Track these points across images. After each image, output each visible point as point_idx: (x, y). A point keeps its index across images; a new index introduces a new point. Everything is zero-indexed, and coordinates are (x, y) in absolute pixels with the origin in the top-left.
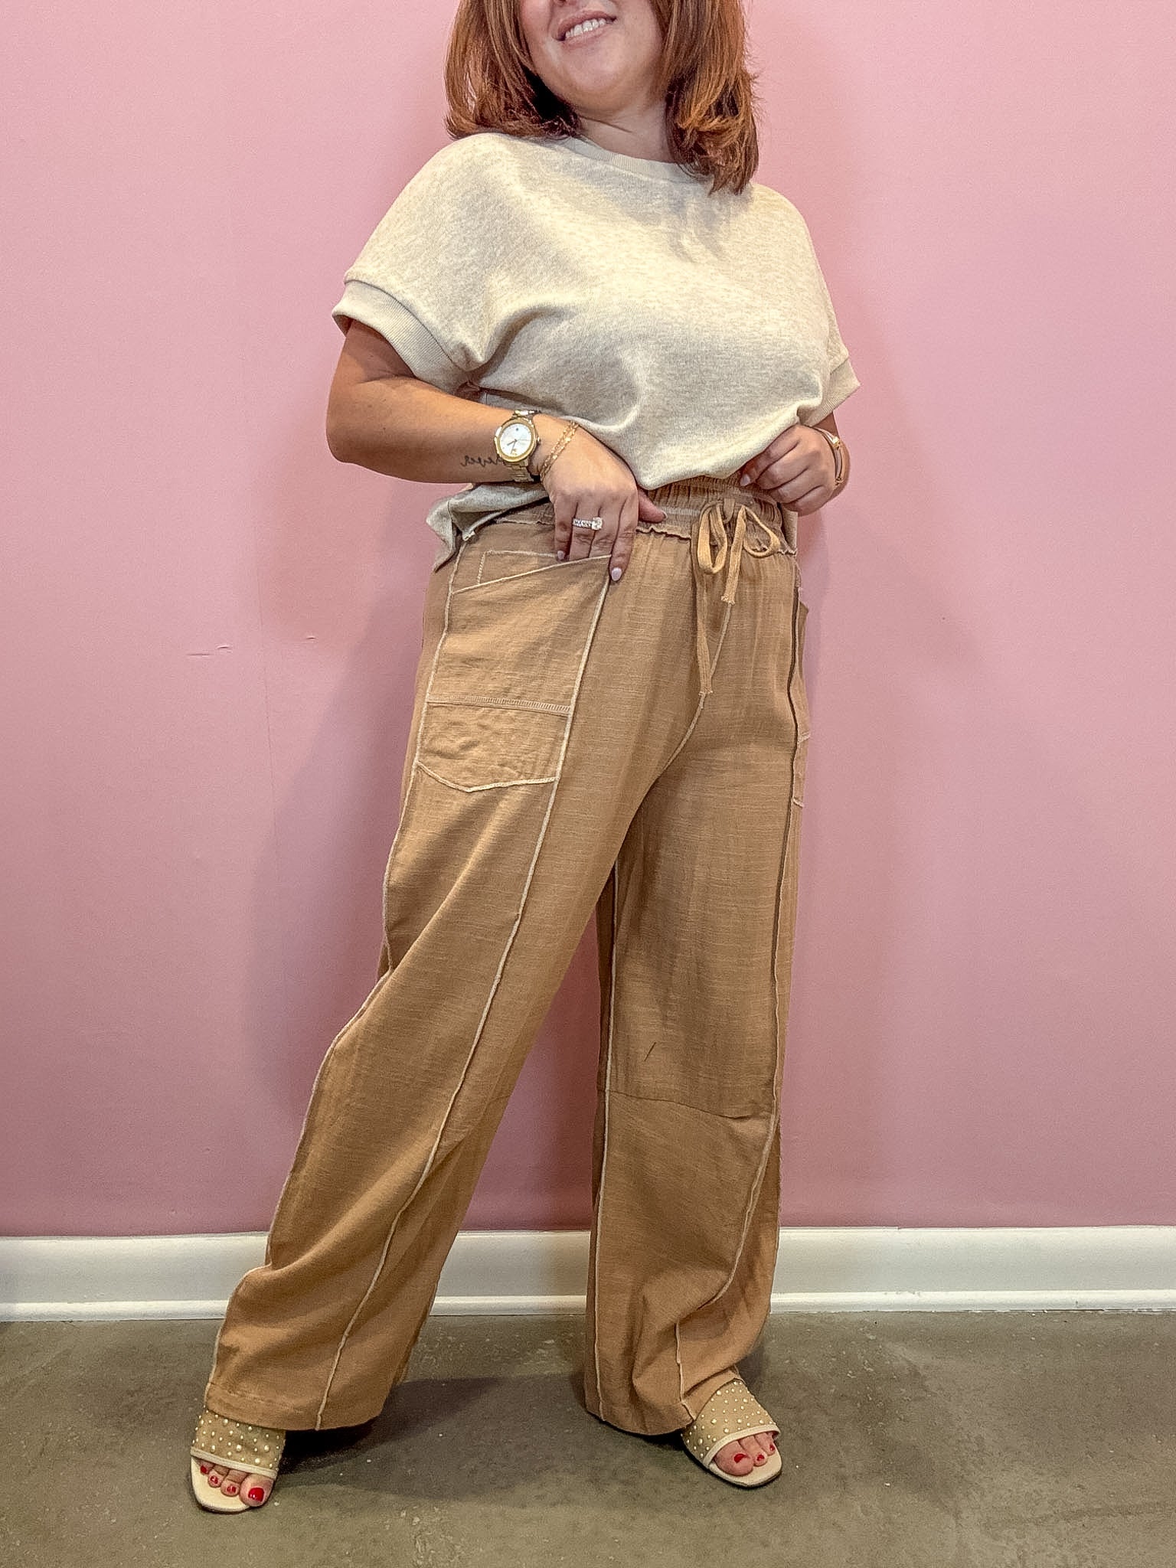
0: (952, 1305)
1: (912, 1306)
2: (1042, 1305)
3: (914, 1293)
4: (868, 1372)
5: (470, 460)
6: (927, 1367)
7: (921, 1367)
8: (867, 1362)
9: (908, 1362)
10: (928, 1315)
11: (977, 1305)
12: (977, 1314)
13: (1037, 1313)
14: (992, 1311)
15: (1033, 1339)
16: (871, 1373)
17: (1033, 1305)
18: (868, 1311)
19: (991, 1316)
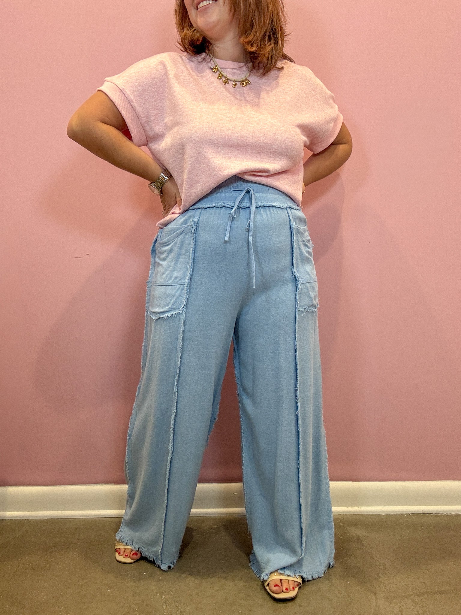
0: (373, 512)
1: (358, 512)
2: (409, 512)
3: (358, 507)
6: (363, 536)
7: (361, 536)
8: (340, 534)
9: (356, 534)
10: (364, 516)
11: (383, 512)
12: (384, 516)
13: (407, 515)
14: (389, 514)
15: (405, 525)
16: (342, 538)
17: (405, 512)
18: (340, 514)
19: (388, 516)
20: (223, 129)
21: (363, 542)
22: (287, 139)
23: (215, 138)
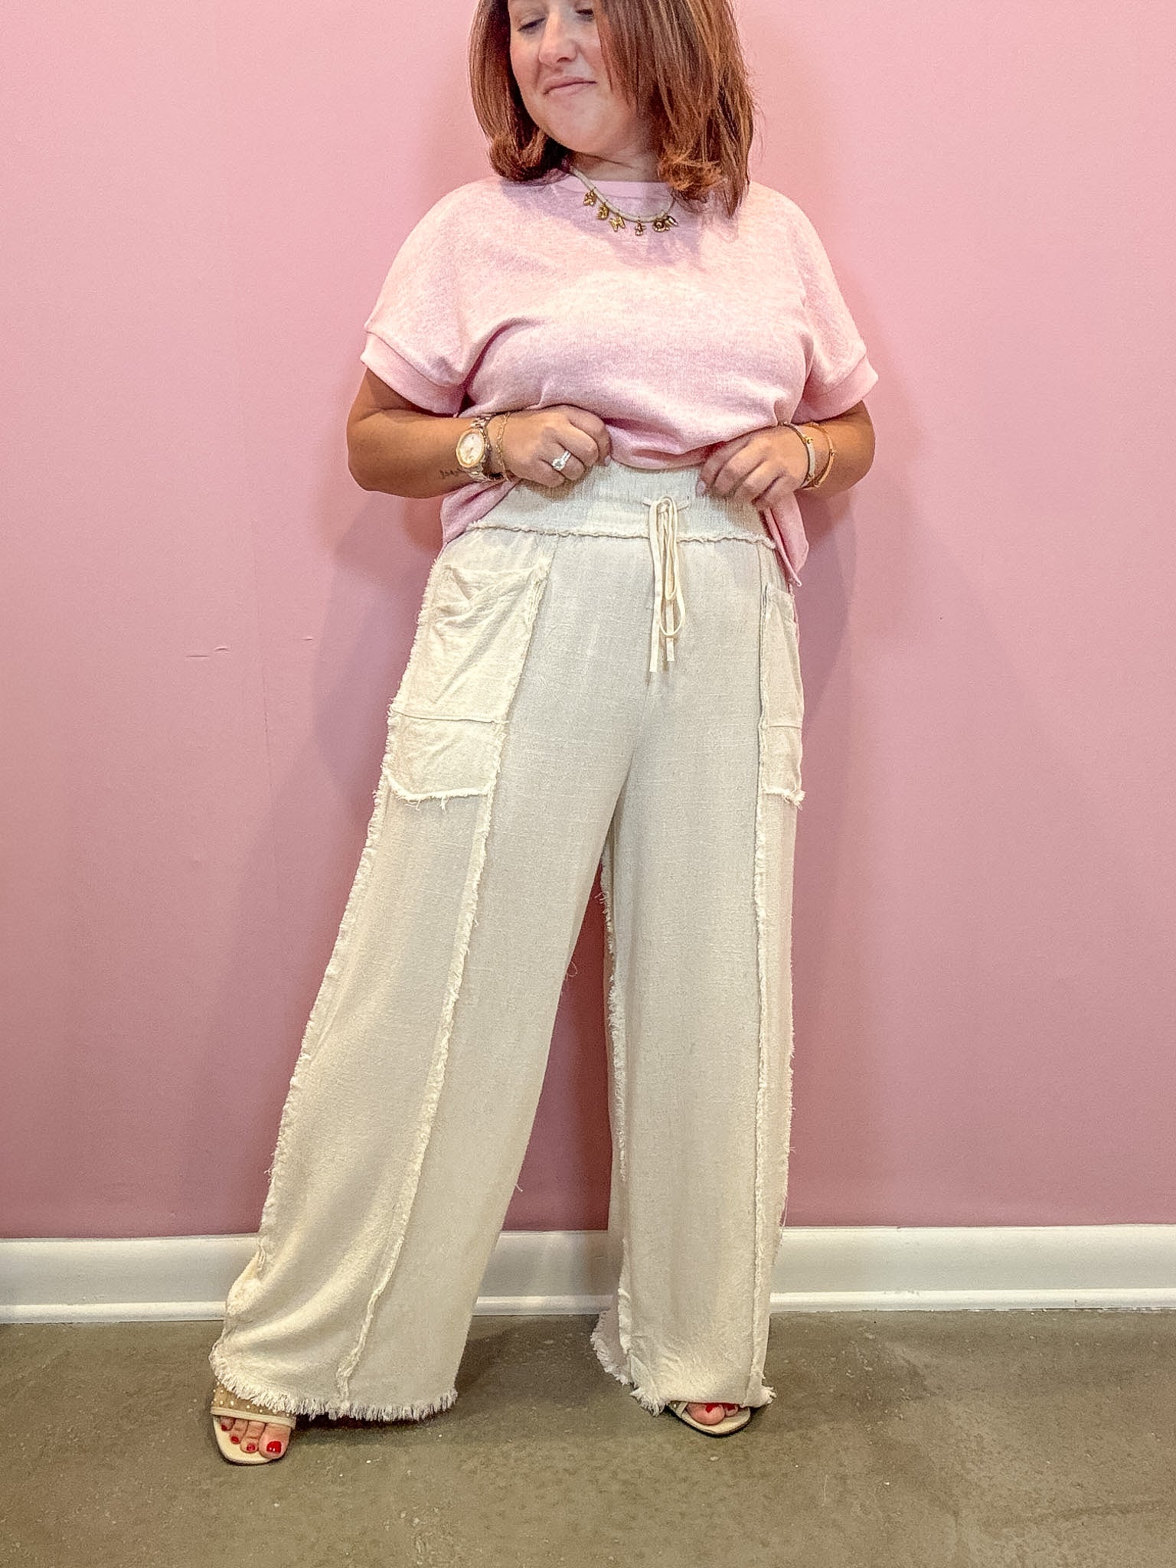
0: (952, 1305)
1: (911, 1305)
2: (1040, 1303)
3: (913, 1292)
4: (867, 1371)
5: (444, 474)
6: (927, 1366)
7: (920, 1366)
8: (866, 1361)
9: (907, 1361)
10: (928, 1314)
11: (976, 1304)
12: (977, 1314)
13: (1036, 1311)
14: (992, 1310)
15: (1032, 1337)
16: (870, 1372)
17: (1032, 1304)
18: (868, 1311)
19: (990, 1314)
20: (613, 332)
21: (926, 1382)
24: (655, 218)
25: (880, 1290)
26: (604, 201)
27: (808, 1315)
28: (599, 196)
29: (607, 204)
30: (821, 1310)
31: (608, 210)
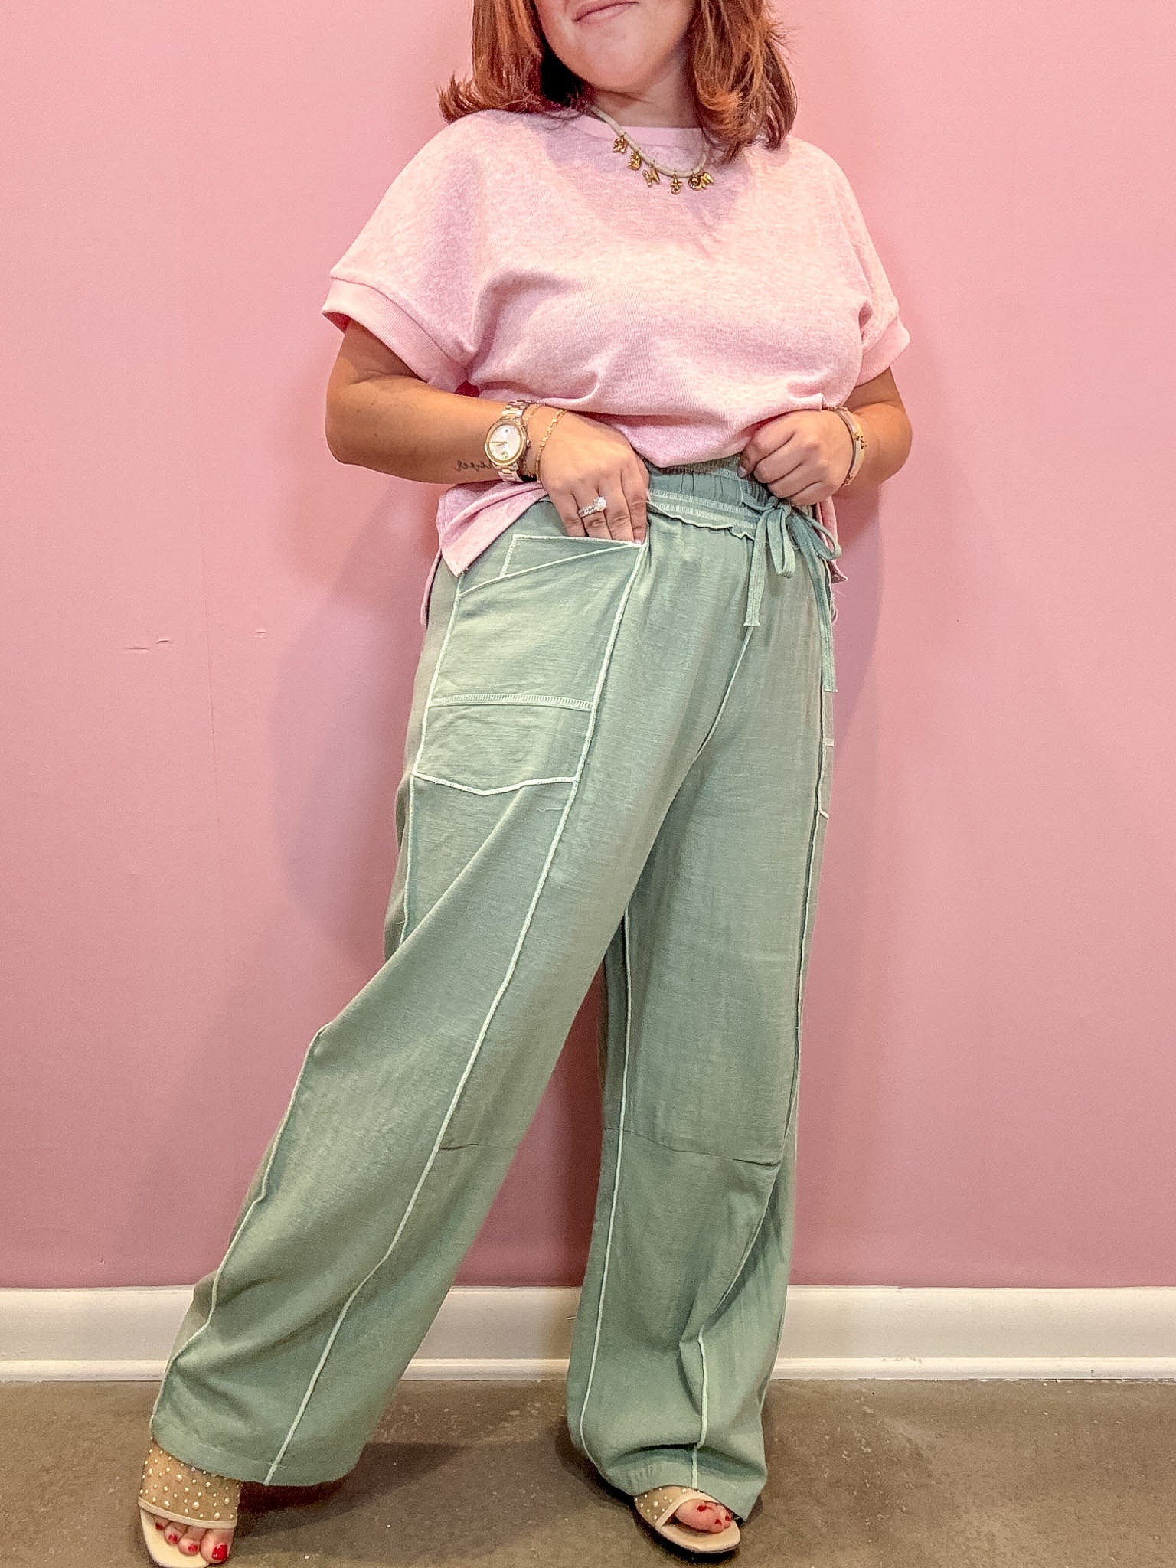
0: (958, 1374)
1: (911, 1374)
2: (1054, 1373)
3: (915, 1360)
4: (865, 1453)
5: (463, 465)
6: (931, 1447)
7: (924, 1448)
8: (863, 1440)
9: (909, 1441)
10: (930, 1385)
11: (983, 1373)
12: (984, 1384)
13: (1049, 1382)
14: (1000, 1381)
15: (1046, 1414)
16: (869, 1453)
17: (1044, 1374)
18: (865, 1380)
19: (998, 1385)
20: (658, 305)
21: (931, 1467)
22: (811, 333)
23: (638, 334)
24: (691, 173)
25: (878, 1356)
26: (637, 148)
27: (801, 1385)
28: (630, 142)
29: (640, 153)
30: (814, 1378)
31: (641, 159)
